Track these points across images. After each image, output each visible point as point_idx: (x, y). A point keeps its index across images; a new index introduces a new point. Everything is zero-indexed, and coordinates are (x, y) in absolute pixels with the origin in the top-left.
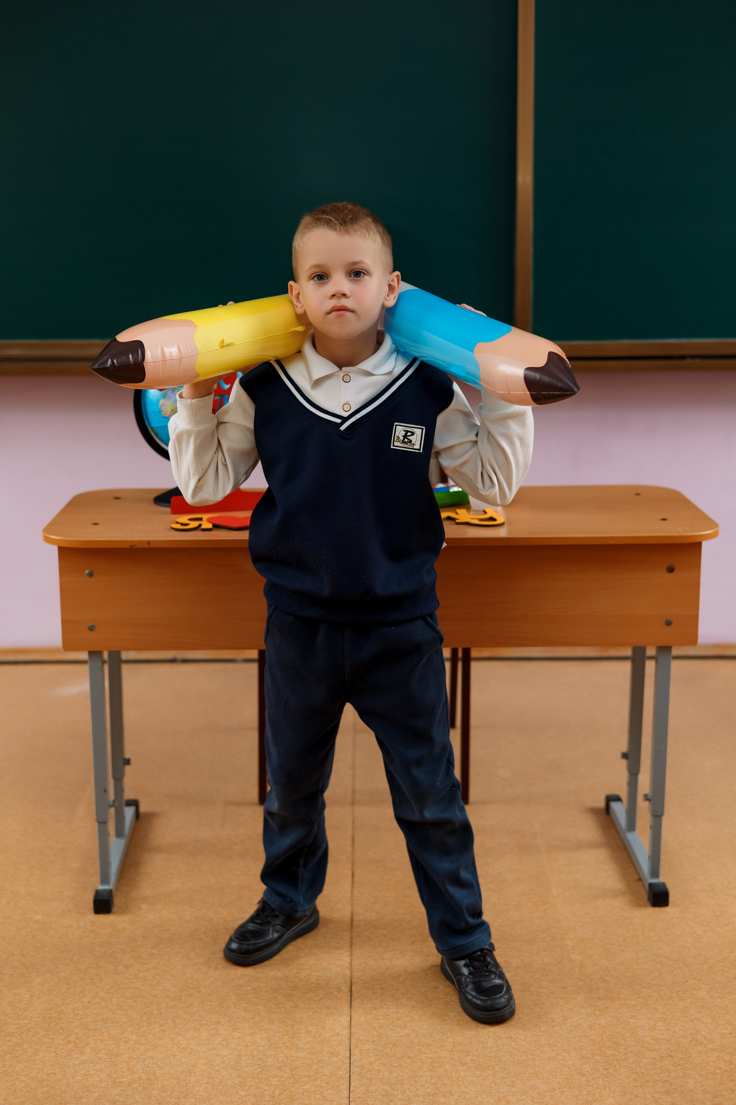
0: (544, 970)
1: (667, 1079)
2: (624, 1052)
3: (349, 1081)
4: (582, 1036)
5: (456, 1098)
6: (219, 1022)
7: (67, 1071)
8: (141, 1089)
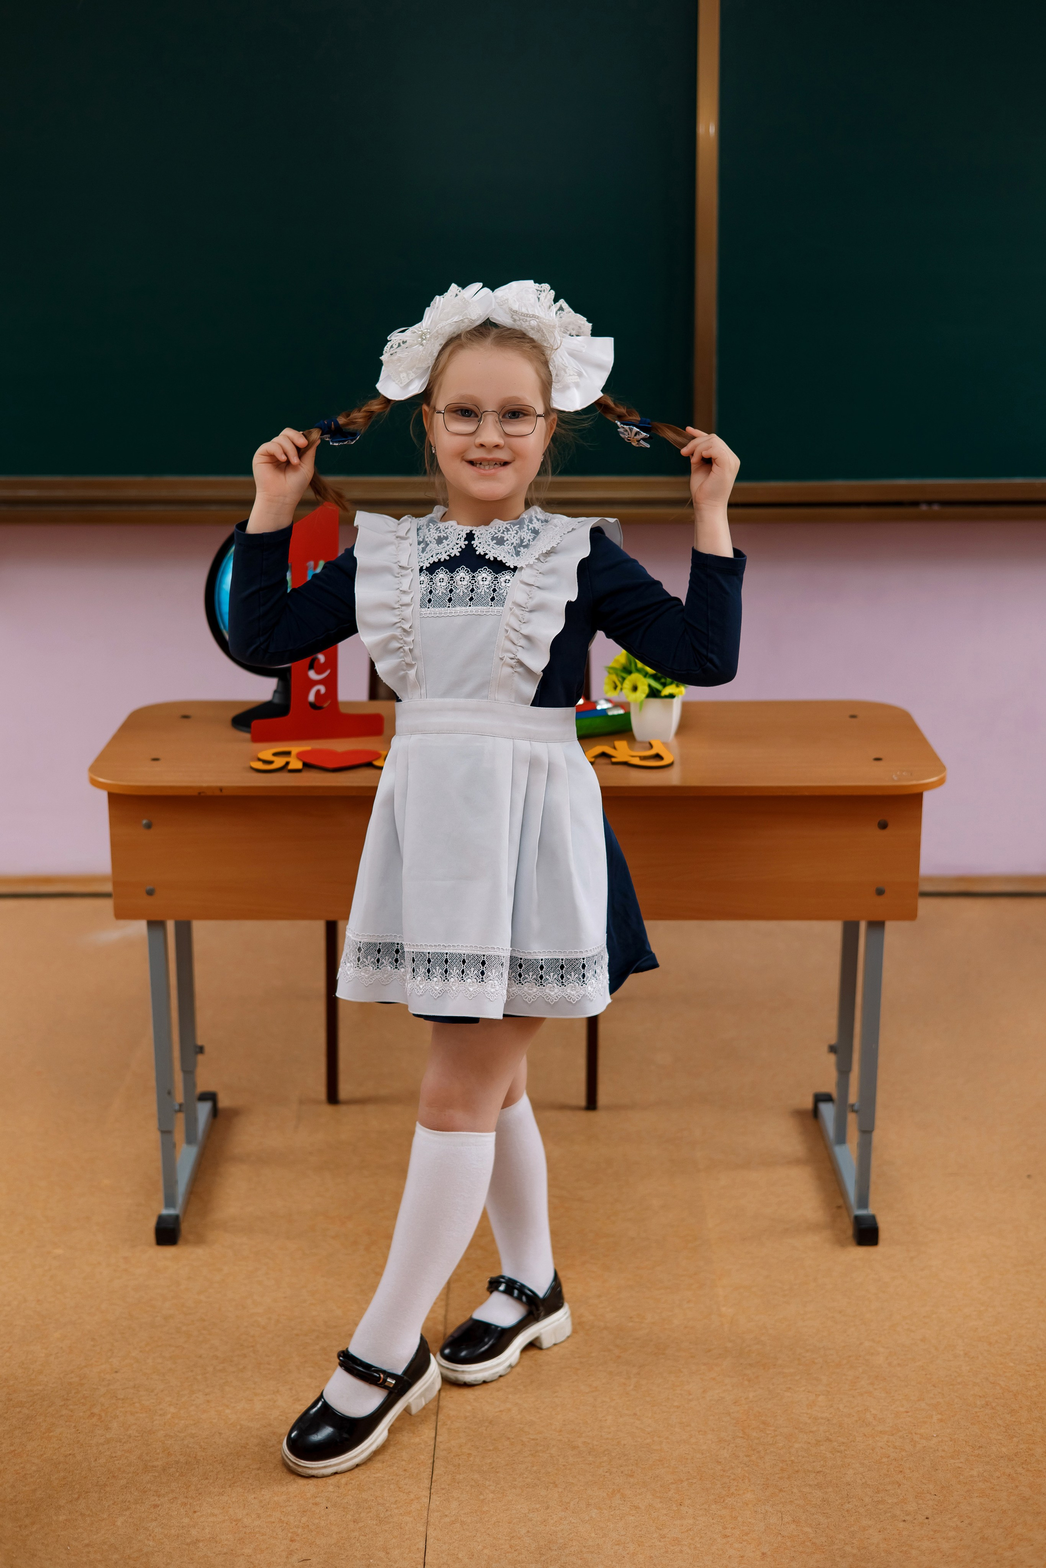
0: (686, 1327)
1: (821, 1469)
2: (773, 1434)
3: (432, 1468)
4: (723, 1413)
5: (560, 1490)
6: (278, 1391)
7: (89, 1452)
8: (178, 1474)
